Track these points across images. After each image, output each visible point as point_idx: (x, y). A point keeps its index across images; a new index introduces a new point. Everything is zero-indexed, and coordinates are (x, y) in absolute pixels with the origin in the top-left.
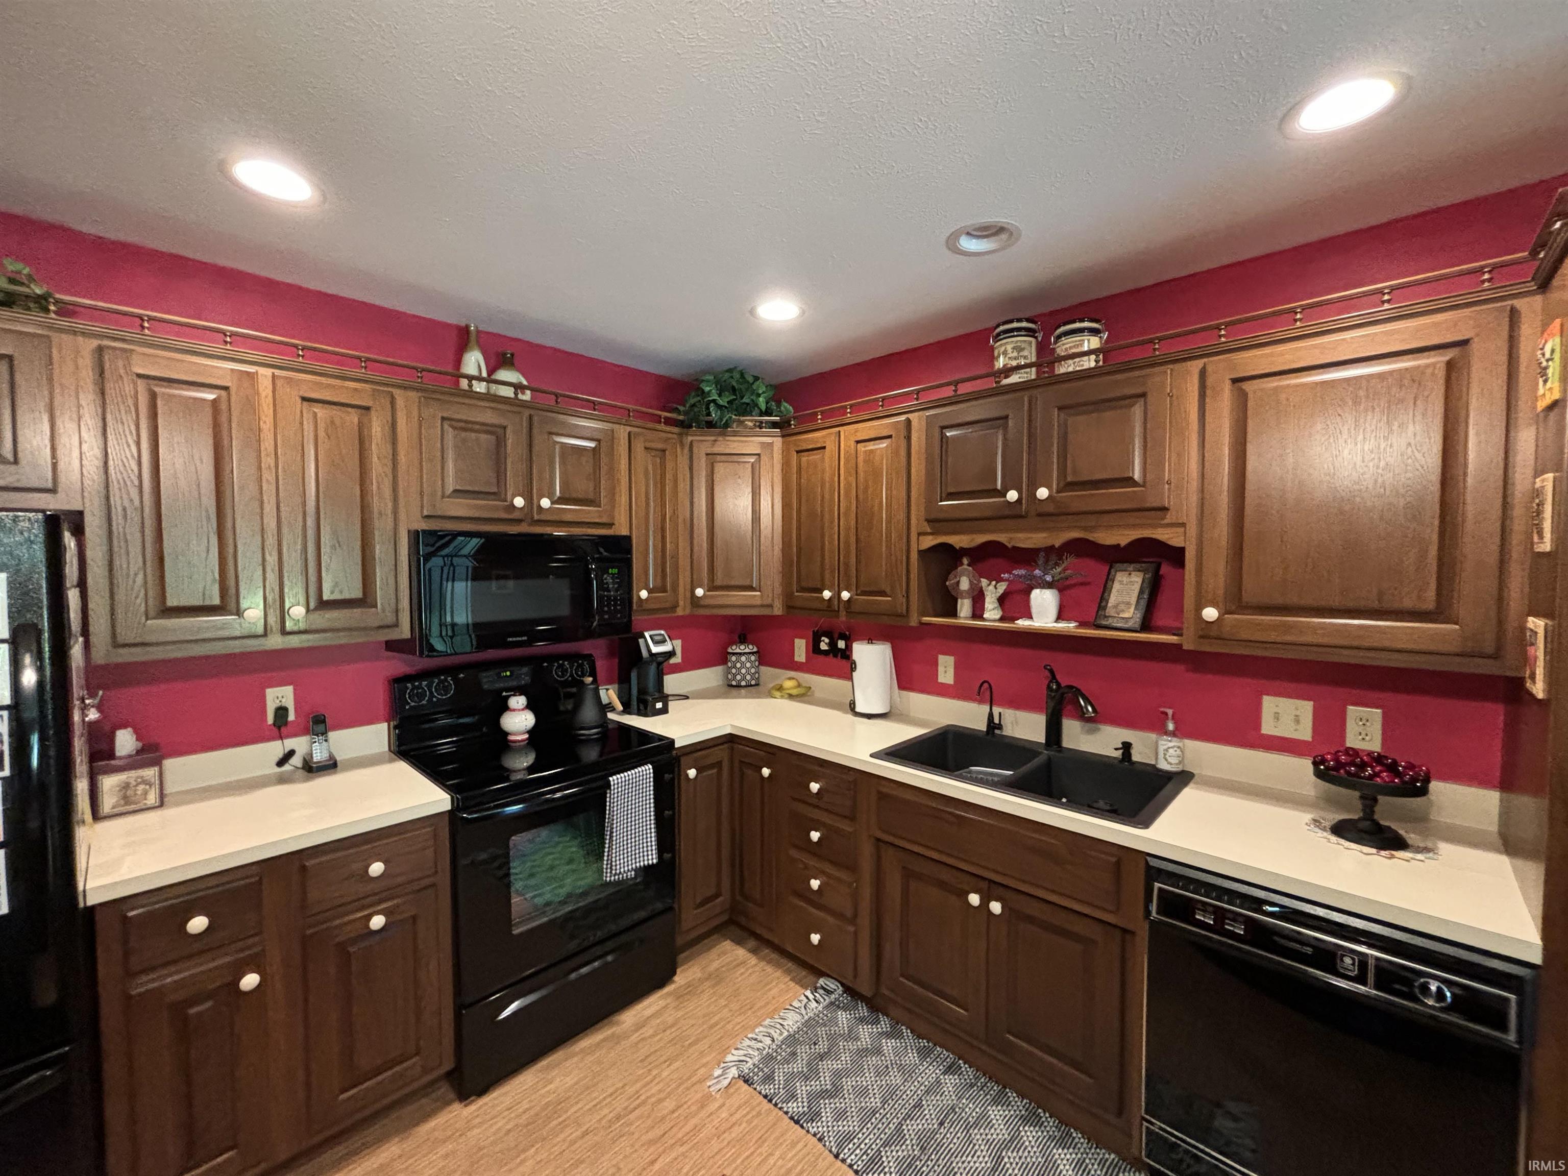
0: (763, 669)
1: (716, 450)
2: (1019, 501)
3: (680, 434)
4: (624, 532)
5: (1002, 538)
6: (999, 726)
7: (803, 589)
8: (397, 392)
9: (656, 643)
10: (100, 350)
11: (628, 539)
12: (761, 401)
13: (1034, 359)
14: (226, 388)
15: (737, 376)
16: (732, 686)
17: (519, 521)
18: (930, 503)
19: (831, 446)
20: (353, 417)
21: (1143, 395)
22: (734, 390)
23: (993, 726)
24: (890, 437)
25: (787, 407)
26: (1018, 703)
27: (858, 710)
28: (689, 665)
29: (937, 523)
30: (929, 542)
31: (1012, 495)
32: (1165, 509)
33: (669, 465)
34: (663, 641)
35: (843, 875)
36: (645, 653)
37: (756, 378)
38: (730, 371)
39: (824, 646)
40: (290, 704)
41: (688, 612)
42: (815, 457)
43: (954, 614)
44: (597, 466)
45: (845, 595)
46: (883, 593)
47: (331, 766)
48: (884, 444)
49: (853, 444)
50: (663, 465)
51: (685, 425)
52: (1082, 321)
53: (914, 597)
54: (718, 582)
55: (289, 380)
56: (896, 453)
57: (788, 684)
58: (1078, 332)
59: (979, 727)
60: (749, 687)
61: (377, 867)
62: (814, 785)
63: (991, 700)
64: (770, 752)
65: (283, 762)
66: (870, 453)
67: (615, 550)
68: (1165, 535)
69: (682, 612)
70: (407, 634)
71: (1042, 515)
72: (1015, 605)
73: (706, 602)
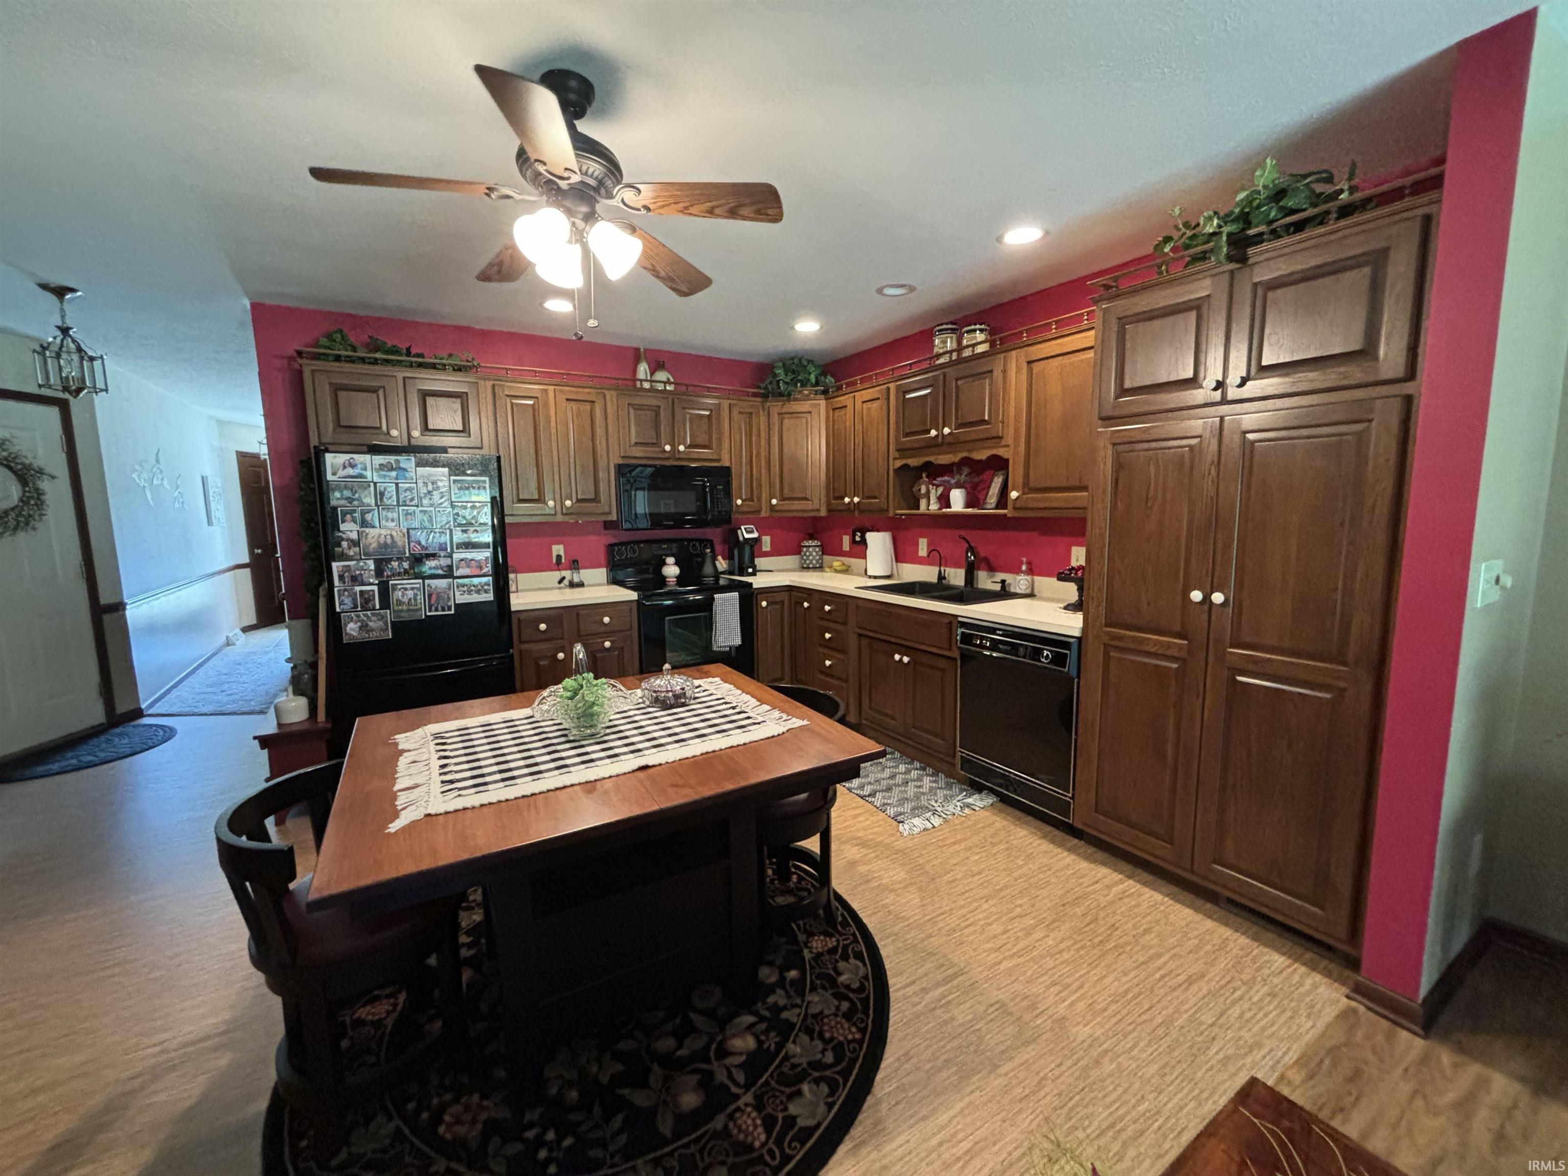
0: (825, 557)
1: (783, 411)
2: (937, 436)
3: (762, 402)
4: (727, 464)
5: (932, 459)
6: (944, 578)
7: (836, 498)
8: (606, 392)
9: (748, 532)
10: (494, 385)
12: (813, 378)
13: (953, 348)
14: (537, 398)
15: (796, 361)
16: (803, 568)
17: (668, 459)
18: (898, 439)
19: (850, 405)
20: (588, 407)
21: (991, 371)
22: (793, 372)
23: (941, 577)
24: (878, 399)
25: (830, 380)
26: (957, 565)
27: (869, 573)
28: (776, 551)
29: (903, 451)
30: (898, 464)
31: (934, 433)
32: (1000, 438)
33: (755, 422)
34: (752, 532)
35: (841, 656)
36: (741, 538)
37: (809, 362)
38: (792, 359)
39: (858, 539)
40: (562, 553)
41: (768, 514)
42: (842, 412)
43: (918, 508)
44: (710, 426)
45: (856, 500)
46: (875, 498)
47: (581, 585)
48: (875, 405)
49: (860, 404)
50: (751, 422)
51: (765, 396)
52: (975, 324)
53: (892, 498)
54: (786, 496)
55: (561, 391)
56: (881, 408)
57: (836, 564)
58: (975, 330)
59: (934, 580)
60: (815, 568)
61: (606, 620)
62: (827, 608)
63: (941, 562)
64: (809, 593)
65: (560, 582)
66: (869, 409)
67: (723, 475)
68: (1001, 452)
69: (764, 514)
70: (615, 518)
71: (950, 444)
72: (945, 500)
73: (779, 508)
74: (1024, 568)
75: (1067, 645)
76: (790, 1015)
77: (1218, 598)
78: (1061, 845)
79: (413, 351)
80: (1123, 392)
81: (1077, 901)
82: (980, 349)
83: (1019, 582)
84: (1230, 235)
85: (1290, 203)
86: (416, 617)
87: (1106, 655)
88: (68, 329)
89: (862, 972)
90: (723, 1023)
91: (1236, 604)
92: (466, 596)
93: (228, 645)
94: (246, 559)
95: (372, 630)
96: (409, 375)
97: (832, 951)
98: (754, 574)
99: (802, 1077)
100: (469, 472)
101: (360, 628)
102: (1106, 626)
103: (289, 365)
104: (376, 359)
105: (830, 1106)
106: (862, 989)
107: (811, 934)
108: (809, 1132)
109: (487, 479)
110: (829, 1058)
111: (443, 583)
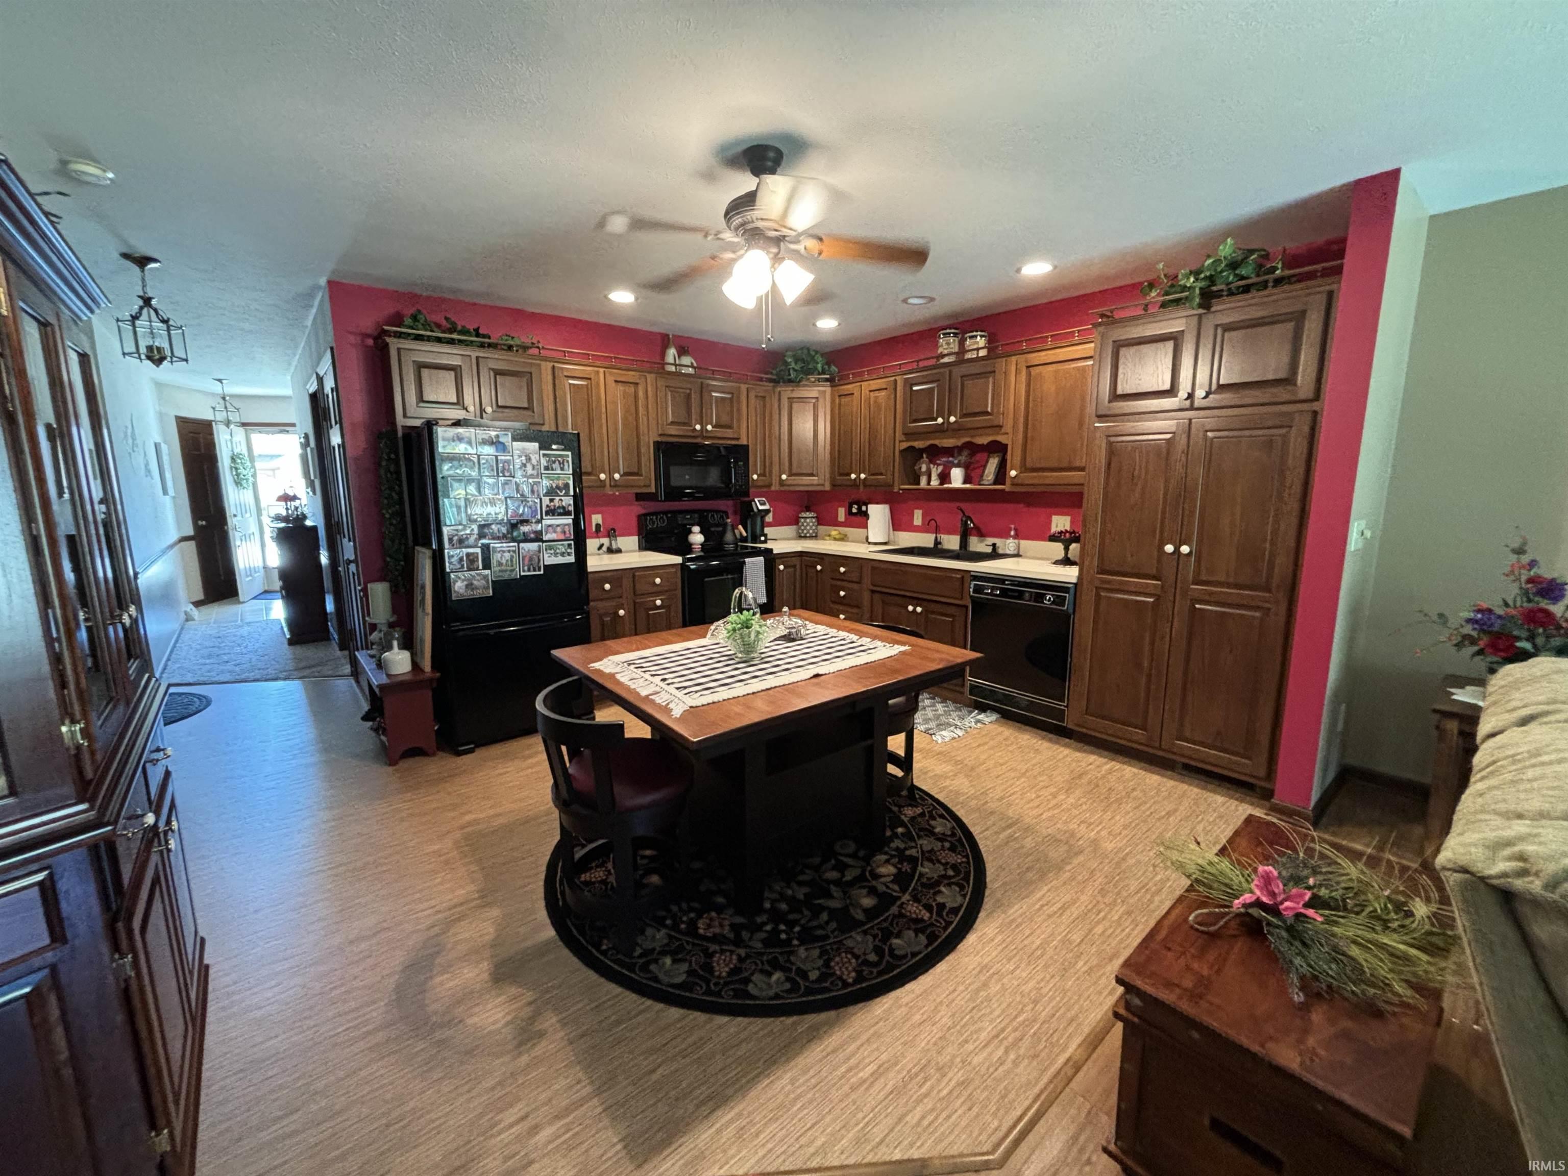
0: (819, 527)
1: (795, 395)
2: (943, 423)
3: (773, 387)
4: (745, 443)
5: (936, 442)
6: (940, 542)
7: (841, 475)
8: (648, 375)
9: (761, 504)
10: (554, 367)
11: (746, 448)
12: (819, 366)
13: (956, 350)
14: (590, 379)
15: (805, 351)
16: (801, 536)
17: (698, 437)
18: (904, 424)
19: (857, 394)
20: (633, 388)
21: (994, 372)
22: (803, 361)
23: (937, 543)
24: (886, 389)
25: (834, 369)
26: (950, 532)
27: (870, 540)
28: (777, 523)
29: (909, 435)
30: (905, 445)
31: (940, 420)
32: (1001, 427)
33: (768, 406)
34: (763, 504)
35: (855, 610)
36: (755, 510)
37: (816, 352)
38: (802, 349)
39: (854, 510)
40: (600, 522)
41: (777, 488)
42: (848, 399)
43: (918, 484)
44: (732, 407)
45: (863, 476)
46: (881, 474)
47: (619, 551)
48: (883, 393)
49: (867, 392)
50: (764, 406)
51: (776, 382)
52: (977, 331)
53: (897, 475)
54: (794, 471)
55: (611, 374)
56: (889, 397)
57: (834, 533)
58: (976, 336)
59: (931, 545)
60: (811, 537)
61: (658, 581)
62: (842, 570)
63: (937, 530)
64: (821, 557)
65: (600, 548)
66: (876, 397)
67: (741, 452)
68: (1000, 438)
69: (775, 487)
70: (653, 490)
71: (954, 430)
72: (945, 477)
73: (788, 483)
74: (1012, 533)
75: (1066, 590)
76: (913, 852)
77: (1185, 549)
78: (1057, 743)
79: (481, 331)
80: (1116, 397)
81: (1080, 776)
82: (983, 353)
83: (1008, 545)
84: (1201, 289)
85: (1243, 272)
86: (513, 576)
87: (1098, 596)
88: (150, 299)
89: (949, 825)
90: (867, 859)
91: (1198, 554)
92: (553, 558)
93: (187, 620)
94: (190, 532)
95: (477, 588)
96: (481, 355)
97: (922, 815)
98: (765, 542)
99: (938, 883)
100: (554, 447)
101: (467, 586)
102: (1098, 573)
103: (363, 341)
104: (453, 340)
105: (964, 896)
106: (953, 834)
107: (900, 807)
108: (955, 911)
109: (569, 453)
110: (951, 873)
111: (534, 546)
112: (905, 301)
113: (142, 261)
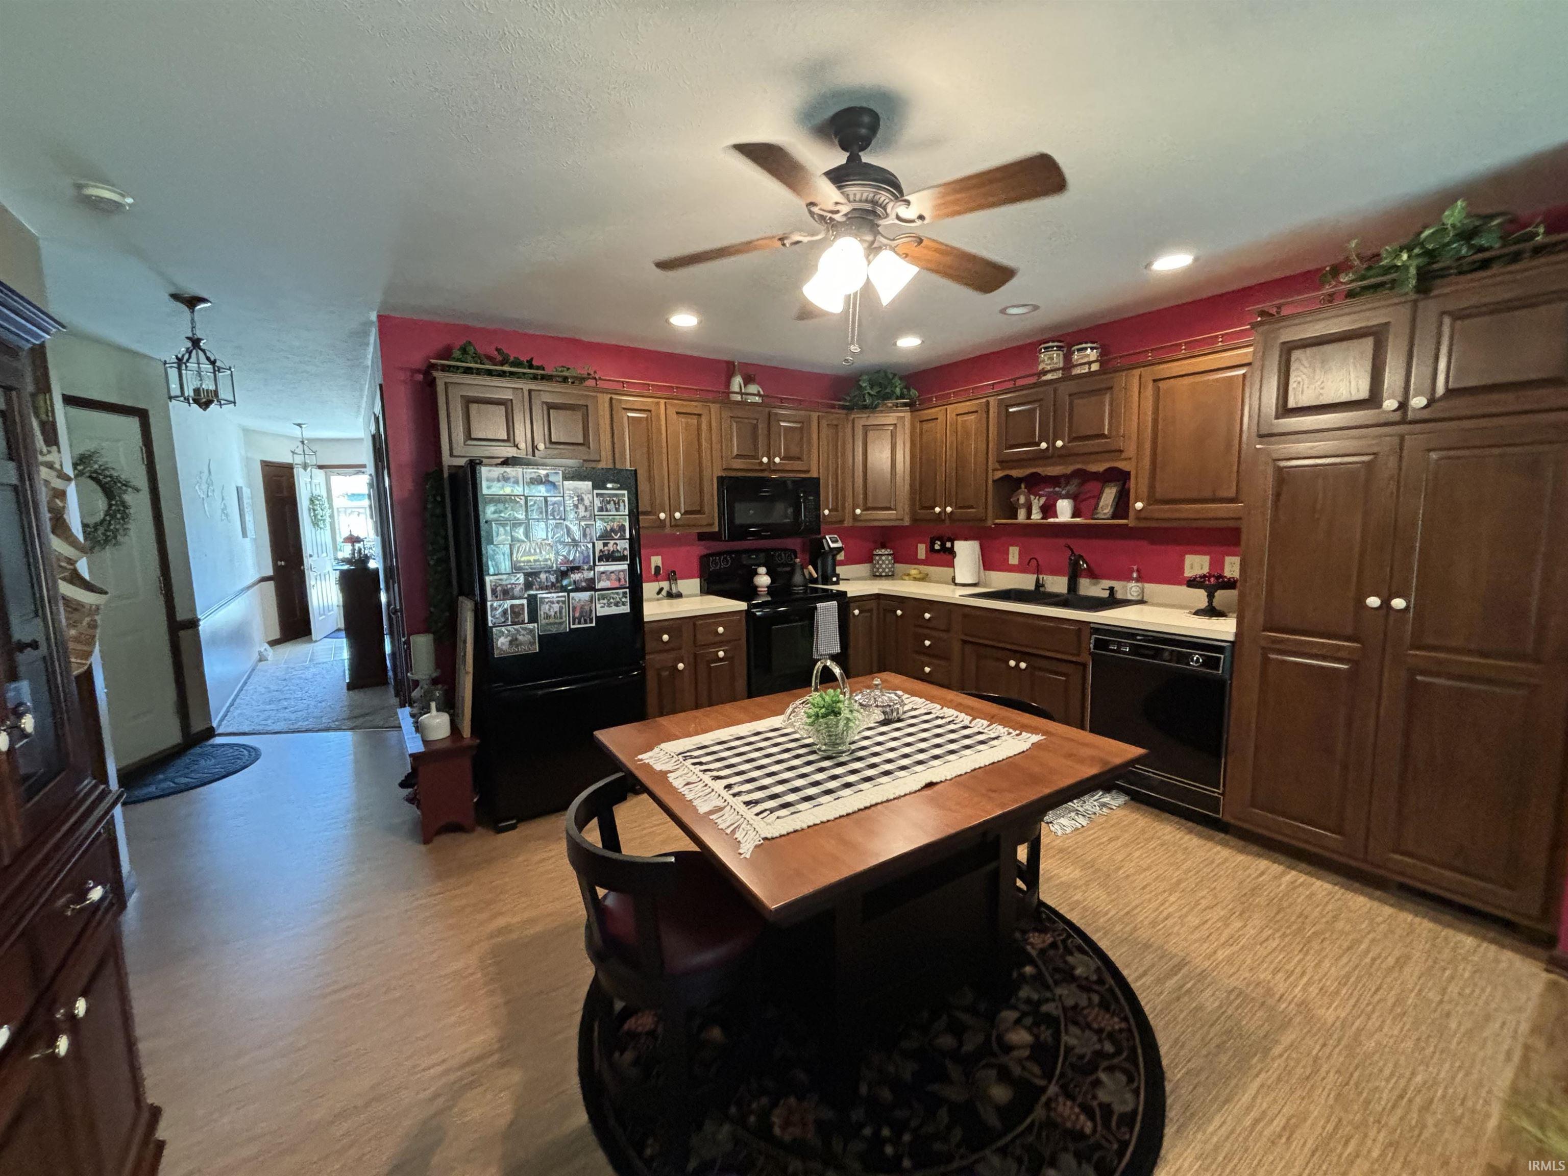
0: (896, 565)
1: (869, 422)
2: (1047, 448)
3: (847, 414)
4: (815, 475)
5: (1038, 470)
6: (1043, 586)
7: (923, 508)
8: (711, 405)
9: (833, 542)
10: (611, 399)
11: (818, 479)
12: (898, 391)
13: (1061, 365)
14: (650, 411)
15: (882, 375)
16: (875, 576)
17: (762, 471)
18: (999, 450)
19: (941, 417)
20: (694, 421)
21: (1111, 388)
22: (880, 385)
23: (1038, 585)
24: (977, 412)
25: (914, 392)
26: (1055, 572)
27: (957, 581)
28: (849, 561)
29: (1004, 463)
30: (999, 474)
31: (1044, 445)
32: (1121, 451)
33: (840, 434)
34: (836, 541)
35: (943, 663)
36: (827, 548)
37: (895, 375)
38: (878, 372)
39: (937, 547)
40: (660, 564)
41: (850, 524)
42: (931, 424)
43: (1016, 518)
44: (802, 437)
45: (949, 509)
46: (972, 507)
47: (679, 595)
48: (972, 417)
49: (954, 415)
50: (837, 433)
51: (850, 409)
52: (1086, 343)
53: (990, 508)
54: (869, 505)
55: (672, 405)
56: (980, 420)
57: (914, 572)
58: (1086, 349)
59: (1032, 587)
60: (887, 576)
61: (721, 630)
62: (927, 616)
63: (1038, 571)
64: (901, 601)
65: (659, 592)
66: (964, 422)
67: (812, 486)
68: (1121, 465)
69: (848, 523)
70: (717, 529)
71: (1060, 456)
72: (1049, 510)
73: (862, 518)
74: (1135, 575)
75: (1220, 649)
76: (1050, 1009)
77: (1398, 603)
78: (1210, 839)
79: (535, 363)
80: (1285, 410)
81: (1254, 891)
82: (1095, 367)
83: (1130, 589)
84: (1419, 268)
85: (1483, 241)
86: (561, 630)
87: (1265, 658)
88: (199, 340)
89: (1093, 967)
90: (991, 1018)
91: (1419, 609)
92: (606, 608)
93: (260, 660)
94: (270, 572)
95: (521, 644)
96: (533, 387)
97: (1053, 945)
98: (837, 583)
99: (1092, 1067)
100: (609, 486)
101: (511, 642)
102: (1264, 631)
103: (412, 376)
104: (504, 372)
105: (1136, 1092)
106: (1101, 981)
107: (1024, 932)
108: (1128, 1119)
109: (626, 492)
110: (1109, 1048)
111: (585, 596)
112: (1003, 311)
113: (192, 302)
